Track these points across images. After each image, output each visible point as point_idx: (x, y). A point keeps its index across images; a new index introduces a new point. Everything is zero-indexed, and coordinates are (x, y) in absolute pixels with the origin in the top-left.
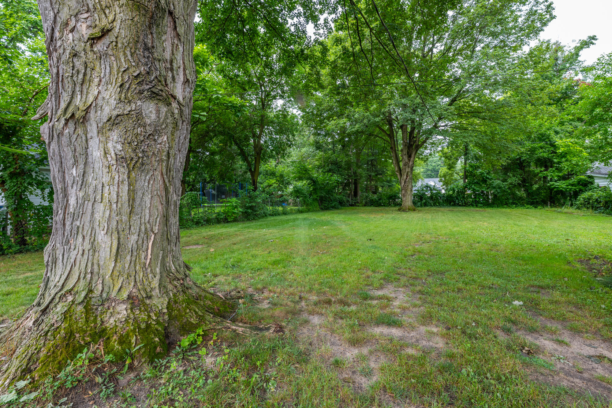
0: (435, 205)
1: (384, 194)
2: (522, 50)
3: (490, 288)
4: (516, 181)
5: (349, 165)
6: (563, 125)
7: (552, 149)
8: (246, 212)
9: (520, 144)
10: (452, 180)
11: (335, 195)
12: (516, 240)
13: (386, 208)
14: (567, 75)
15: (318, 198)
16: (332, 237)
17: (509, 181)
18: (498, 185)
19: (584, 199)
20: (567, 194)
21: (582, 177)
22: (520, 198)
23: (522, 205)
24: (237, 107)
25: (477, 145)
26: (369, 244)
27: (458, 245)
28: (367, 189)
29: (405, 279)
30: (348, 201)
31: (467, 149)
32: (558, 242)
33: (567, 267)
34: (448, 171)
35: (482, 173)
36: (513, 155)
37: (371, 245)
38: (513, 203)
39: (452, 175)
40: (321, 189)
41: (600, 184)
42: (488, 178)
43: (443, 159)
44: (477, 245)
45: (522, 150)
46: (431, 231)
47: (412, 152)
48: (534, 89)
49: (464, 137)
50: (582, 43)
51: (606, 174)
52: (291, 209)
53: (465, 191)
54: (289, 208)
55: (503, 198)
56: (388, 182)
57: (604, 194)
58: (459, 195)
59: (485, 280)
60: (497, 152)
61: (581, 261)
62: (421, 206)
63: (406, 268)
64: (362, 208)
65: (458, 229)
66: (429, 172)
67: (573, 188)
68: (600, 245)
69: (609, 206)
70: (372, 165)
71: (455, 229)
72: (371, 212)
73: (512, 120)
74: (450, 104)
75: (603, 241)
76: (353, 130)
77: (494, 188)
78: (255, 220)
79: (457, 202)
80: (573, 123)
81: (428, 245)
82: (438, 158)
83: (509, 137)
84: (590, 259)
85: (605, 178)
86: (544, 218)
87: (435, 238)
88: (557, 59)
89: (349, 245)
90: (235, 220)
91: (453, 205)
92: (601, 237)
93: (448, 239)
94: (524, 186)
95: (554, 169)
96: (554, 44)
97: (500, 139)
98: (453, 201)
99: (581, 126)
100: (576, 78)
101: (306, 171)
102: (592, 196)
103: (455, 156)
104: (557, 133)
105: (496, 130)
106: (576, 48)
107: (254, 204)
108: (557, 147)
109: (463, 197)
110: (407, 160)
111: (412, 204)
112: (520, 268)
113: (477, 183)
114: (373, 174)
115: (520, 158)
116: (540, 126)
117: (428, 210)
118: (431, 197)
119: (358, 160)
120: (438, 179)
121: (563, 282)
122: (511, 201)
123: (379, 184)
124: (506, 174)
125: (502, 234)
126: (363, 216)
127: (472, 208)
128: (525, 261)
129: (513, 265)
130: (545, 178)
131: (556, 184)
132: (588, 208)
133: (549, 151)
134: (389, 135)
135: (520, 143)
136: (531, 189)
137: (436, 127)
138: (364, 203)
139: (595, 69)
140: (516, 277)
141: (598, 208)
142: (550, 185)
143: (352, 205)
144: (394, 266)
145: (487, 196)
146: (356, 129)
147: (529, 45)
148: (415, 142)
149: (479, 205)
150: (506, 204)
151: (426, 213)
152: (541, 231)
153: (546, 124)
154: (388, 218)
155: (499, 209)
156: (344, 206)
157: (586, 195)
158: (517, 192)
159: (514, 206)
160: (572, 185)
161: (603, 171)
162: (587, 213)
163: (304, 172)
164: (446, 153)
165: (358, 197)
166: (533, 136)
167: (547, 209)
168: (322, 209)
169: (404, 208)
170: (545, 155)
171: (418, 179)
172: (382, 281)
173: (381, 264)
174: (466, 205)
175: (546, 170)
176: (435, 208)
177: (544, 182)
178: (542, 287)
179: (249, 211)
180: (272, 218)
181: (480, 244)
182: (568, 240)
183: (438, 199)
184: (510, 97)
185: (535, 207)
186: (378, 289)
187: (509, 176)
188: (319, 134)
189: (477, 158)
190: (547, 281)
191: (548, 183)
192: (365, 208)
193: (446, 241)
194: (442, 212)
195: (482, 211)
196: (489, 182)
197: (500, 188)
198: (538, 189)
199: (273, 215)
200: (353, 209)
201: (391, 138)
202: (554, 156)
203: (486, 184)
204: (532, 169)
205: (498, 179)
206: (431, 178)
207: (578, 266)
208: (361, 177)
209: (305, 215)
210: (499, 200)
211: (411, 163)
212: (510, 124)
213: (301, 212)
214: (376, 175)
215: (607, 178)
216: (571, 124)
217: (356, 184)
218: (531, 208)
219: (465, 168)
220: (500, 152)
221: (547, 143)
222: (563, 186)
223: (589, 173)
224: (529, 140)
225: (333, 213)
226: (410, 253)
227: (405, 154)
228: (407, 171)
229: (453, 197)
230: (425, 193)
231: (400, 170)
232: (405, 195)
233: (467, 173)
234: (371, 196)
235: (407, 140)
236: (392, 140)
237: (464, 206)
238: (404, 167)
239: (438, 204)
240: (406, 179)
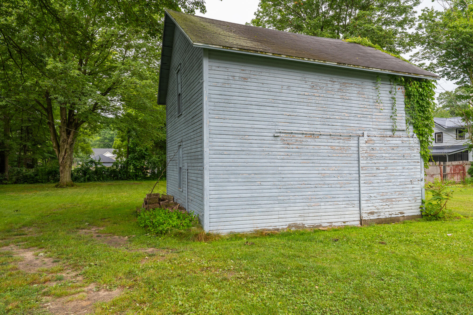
0: (99, 180)
13: (44, 185)
26: (15, 213)
28: (19, 162)
35: (141, 150)
37: (17, 214)
42: (146, 155)
47: (71, 129)
53: (127, 166)
58: (122, 170)
62: (85, 181)
64: (11, 186)
66: (107, 141)
72: (22, 191)
79: (120, 176)
81: (64, 210)
91: (116, 179)
93: (82, 206)
98: (116, 176)
109: (126, 172)
110: (65, 137)
113: (137, 159)
118: (96, 172)
119: (7, 129)
123: (38, 155)
126: (12, 194)
127: (132, 182)
134: (46, 110)
138: (14, 179)
148: (74, 120)
149: (139, 178)
154: (40, 195)
155: (153, 182)
165: (6, 173)
169: (62, 184)
183: (102, 174)
192: (15, 186)
195: (138, 184)
196: (147, 158)
201: (48, 113)
203: (144, 160)
206: (109, 147)
208: (11, 149)
211: (70, 140)
219: (128, 145)
227: (64, 131)
228: (65, 147)
229: (116, 172)
230: (89, 168)
231: (58, 146)
232: (63, 171)
233: (130, 150)
234: (24, 171)
235: (66, 117)
236: (50, 115)
237: (127, 179)
238: (62, 144)
239: (101, 179)
240: (65, 155)
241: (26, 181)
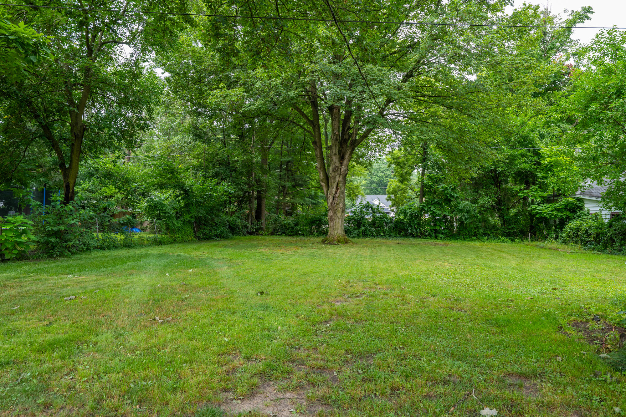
0: (378, 235)
1: (303, 217)
2: (503, 12)
3: (446, 382)
4: (489, 202)
5: (248, 167)
6: (550, 127)
7: (536, 158)
8: (47, 243)
9: (496, 149)
10: (405, 198)
11: (223, 216)
12: (487, 291)
13: (305, 238)
14: (557, 58)
15: (193, 220)
16: (196, 289)
17: (481, 202)
18: (466, 207)
19: (572, 229)
20: (552, 223)
21: (570, 199)
22: (494, 226)
23: (496, 237)
24: (28, 45)
25: (439, 145)
26: (258, 300)
27: (404, 300)
28: (278, 207)
29: (303, 370)
30: (245, 226)
31: (425, 153)
32: (543, 293)
33: (559, 336)
34: (400, 184)
35: (445, 189)
36: (487, 165)
37: (260, 302)
38: (484, 234)
39: (405, 191)
40: (198, 204)
41: (591, 209)
42: (453, 197)
43: (393, 166)
44: (432, 299)
45: (499, 156)
46: (365, 277)
47: (346, 151)
48: (517, 70)
49: (422, 132)
50: (575, 17)
51: (598, 197)
52: (142, 239)
53: (421, 216)
54: (136, 237)
55: (472, 226)
56: (311, 197)
57: (596, 224)
58: (413, 221)
59: (439, 366)
60: (466, 158)
61: (576, 325)
62: (358, 236)
63: (308, 349)
65: (407, 273)
66: (374, 186)
67: (559, 214)
68: (596, 297)
69: (600, 241)
70: (288, 170)
71: (403, 273)
72: (278, 245)
73: (487, 111)
74: (404, 81)
75: (599, 290)
76: (252, 107)
77: (461, 211)
78: (64, 256)
79: (410, 231)
80: (561, 125)
81: (355, 301)
82: (387, 166)
83: (482, 138)
84: (587, 322)
85: (598, 201)
86: (523, 256)
87: (370, 288)
88: (545, 34)
89: (220, 305)
90: (22, 257)
91: (404, 236)
92: (596, 284)
93: (389, 291)
94: (499, 210)
95: (537, 187)
96: (542, 12)
97: (470, 138)
98: (404, 230)
99: (570, 130)
100: (567, 63)
101: (172, 173)
102: (581, 225)
103: (410, 163)
104: (542, 137)
105: (466, 126)
106: (567, 21)
107: (62, 228)
108: (541, 157)
109: (419, 224)
110: (337, 164)
111: (343, 232)
112: (493, 339)
113: (438, 203)
114: (288, 184)
115: (495, 170)
116: (523, 124)
117: (367, 242)
118: (374, 223)
119: (264, 160)
120: (386, 197)
121: (556, 364)
122: (481, 231)
123: (297, 200)
124: (477, 192)
125: (468, 281)
126: (265, 251)
127: (430, 241)
128: (499, 326)
129: (482, 335)
130: (525, 199)
131: (539, 208)
132: (576, 243)
133: (531, 161)
134: (312, 123)
135: (496, 147)
136: (507, 215)
137: (381, 114)
138: (271, 230)
139: (593, 50)
140: (487, 357)
141: (587, 242)
142: (531, 210)
143: (251, 233)
144: (289, 345)
145: (451, 222)
146: (256, 107)
147: (512, 5)
148: (350, 136)
149: (440, 236)
150: (476, 235)
151: (364, 247)
152: (519, 276)
153: (530, 122)
154: (303, 255)
155: (466, 243)
156: (238, 234)
157: (573, 224)
158: (490, 218)
159: (486, 238)
160: (558, 210)
161: (595, 193)
162: (575, 249)
163: (170, 175)
164: (398, 158)
165: (263, 221)
166: (513, 139)
167: (527, 243)
168: (199, 239)
169: (331, 239)
170: (527, 166)
171: (356, 196)
172: (256, 380)
173: (267, 342)
174: (422, 235)
175: (526, 188)
176: (378, 240)
177: (524, 204)
178: (523, 376)
179: (53, 239)
180: (101, 253)
181: (436, 298)
182: (555, 289)
183: (382, 226)
184: (485, 78)
185: (512, 241)
186: (244, 398)
187: (480, 195)
188: (200, 114)
189: (439, 166)
190: (532, 365)
191: (529, 206)
193: (386, 294)
194: (388, 246)
195: (443, 245)
196: (453, 202)
197: (468, 212)
198: (516, 215)
199: (101, 248)
200: (253, 240)
201: (314, 127)
202: (537, 168)
203: (449, 206)
204: (509, 186)
205: (467, 199)
206: (376, 194)
207: (574, 333)
208: (269, 188)
209: (164, 249)
210: (466, 229)
211: (343, 168)
212: (484, 117)
213: (160, 243)
214: (294, 186)
215: (600, 202)
216: (559, 126)
217: (259, 199)
218: (506, 242)
219: (422, 181)
220: (470, 159)
221: (529, 150)
222: (547, 211)
223: (578, 194)
224: (507, 145)
225: (215, 246)
226: (322, 318)
227: (335, 154)
228: (337, 180)
229: (404, 224)
230: (364, 216)
231: (327, 178)
232: (333, 218)
233: (425, 188)
234: (282, 218)
235: (339, 132)
236: (316, 130)
237: (420, 237)
238: (333, 174)
239: (382, 234)
240: (336, 193)
241: (284, 233)
